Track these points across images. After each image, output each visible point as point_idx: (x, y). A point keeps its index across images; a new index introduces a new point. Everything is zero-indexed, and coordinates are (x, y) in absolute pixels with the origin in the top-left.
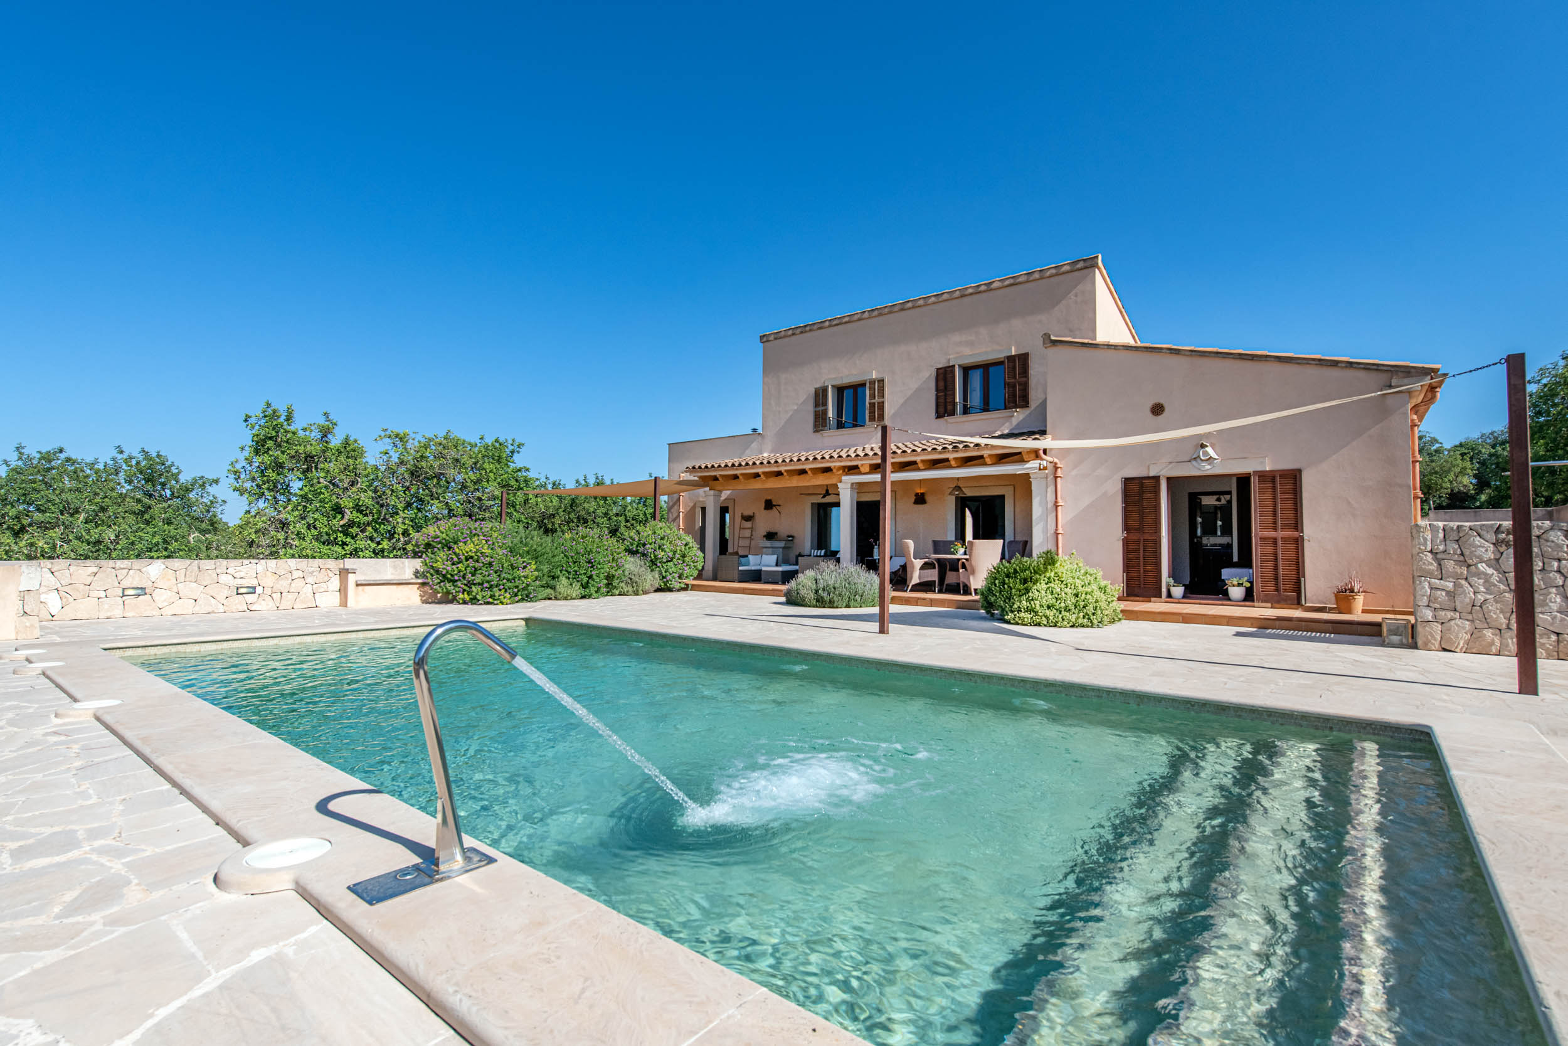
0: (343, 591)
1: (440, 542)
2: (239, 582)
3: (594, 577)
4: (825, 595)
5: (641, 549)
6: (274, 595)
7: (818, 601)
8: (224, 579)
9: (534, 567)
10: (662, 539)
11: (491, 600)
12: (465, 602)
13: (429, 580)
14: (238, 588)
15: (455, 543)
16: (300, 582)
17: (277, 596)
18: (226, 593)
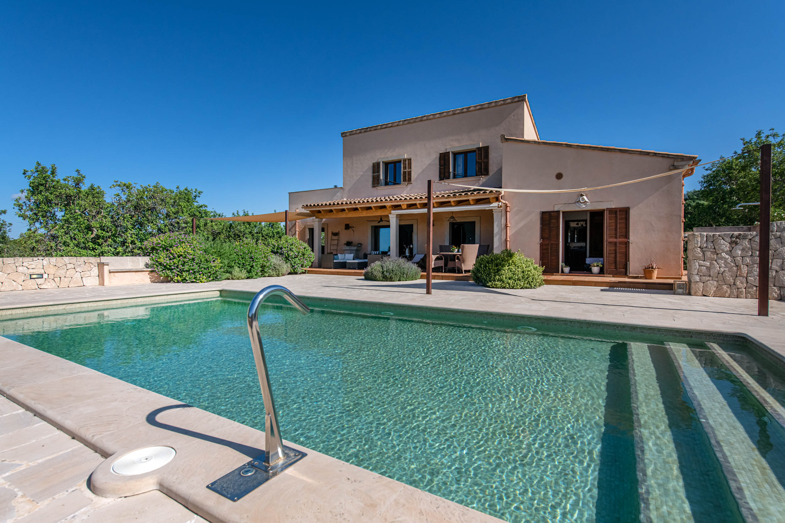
0: (101, 276)
1: (161, 247)
2: (31, 271)
3: (254, 266)
4: (387, 274)
5: (279, 251)
6: (55, 279)
7: (383, 278)
8: (20, 269)
9: (220, 261)
10: (292, 245)
11: (195, 280)
12: (178, 282)
13: (156, 269)
14: (31, 275)
15: (171, 247)
16: (73, 271)
17: (57, 280)
18: (23, 278)
